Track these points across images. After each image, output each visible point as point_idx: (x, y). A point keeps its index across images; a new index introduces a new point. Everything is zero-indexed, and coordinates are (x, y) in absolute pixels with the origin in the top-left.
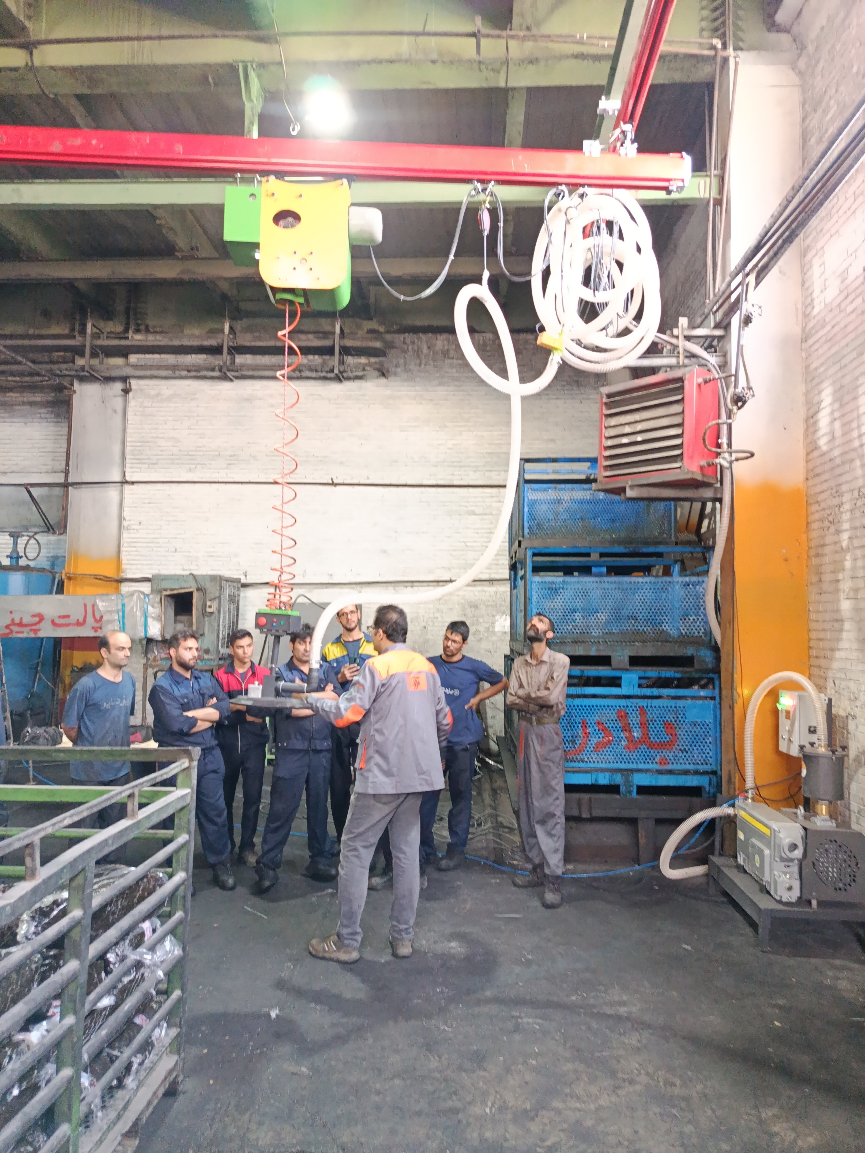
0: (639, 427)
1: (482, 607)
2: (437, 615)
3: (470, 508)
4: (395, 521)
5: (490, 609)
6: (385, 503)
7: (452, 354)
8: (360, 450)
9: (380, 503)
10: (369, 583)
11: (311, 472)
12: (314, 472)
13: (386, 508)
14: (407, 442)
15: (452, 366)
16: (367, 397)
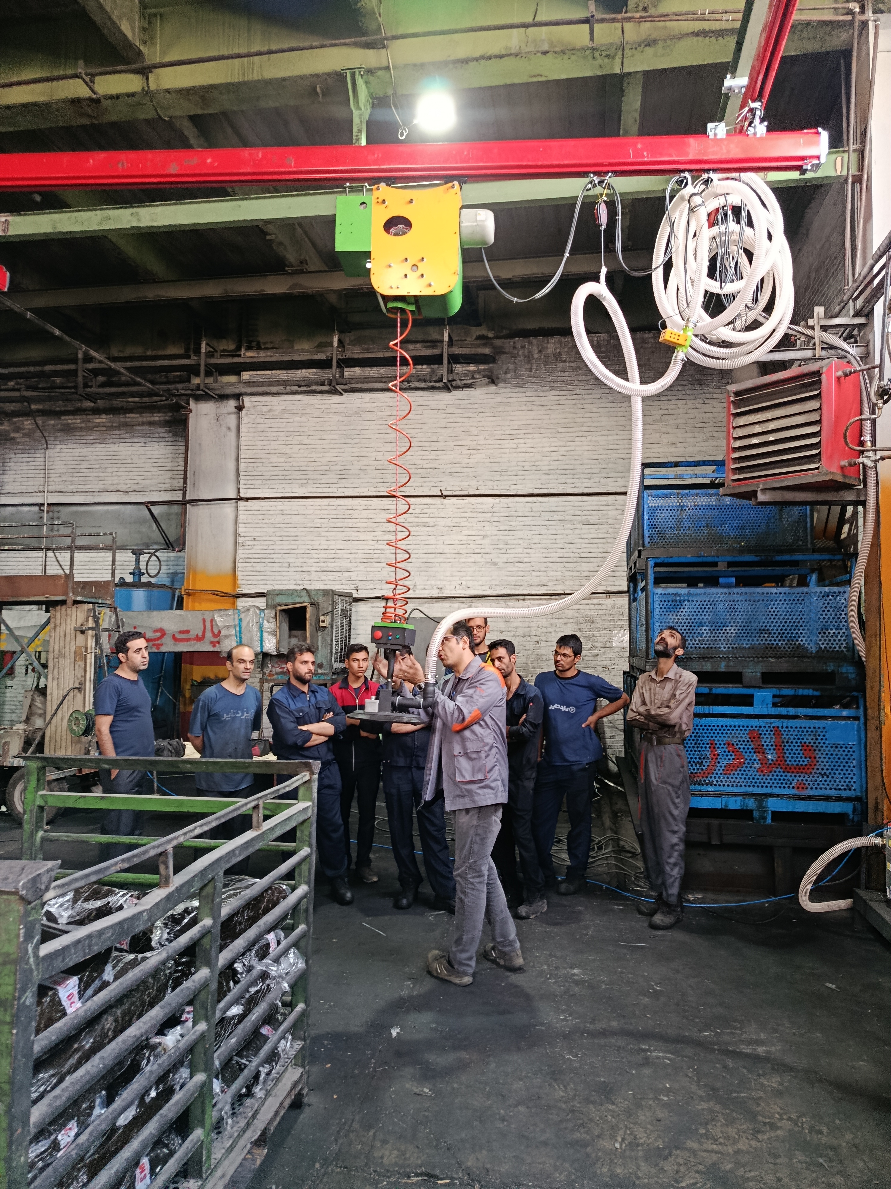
0: (771, 426)
1: (598, 621)
2: (550, 630)
3: (584, 518)
4: (506, 533)
5: (607, 623)
6: (495, 514)
7: (564, 356)
8: (468, 461)
9: (490, 515)
10: (479, 597)
11: (420, 484)
12: (423, 484)
13: (496, 519)
14: (518, 450)
15: (564, 370)
16: (476, 406)
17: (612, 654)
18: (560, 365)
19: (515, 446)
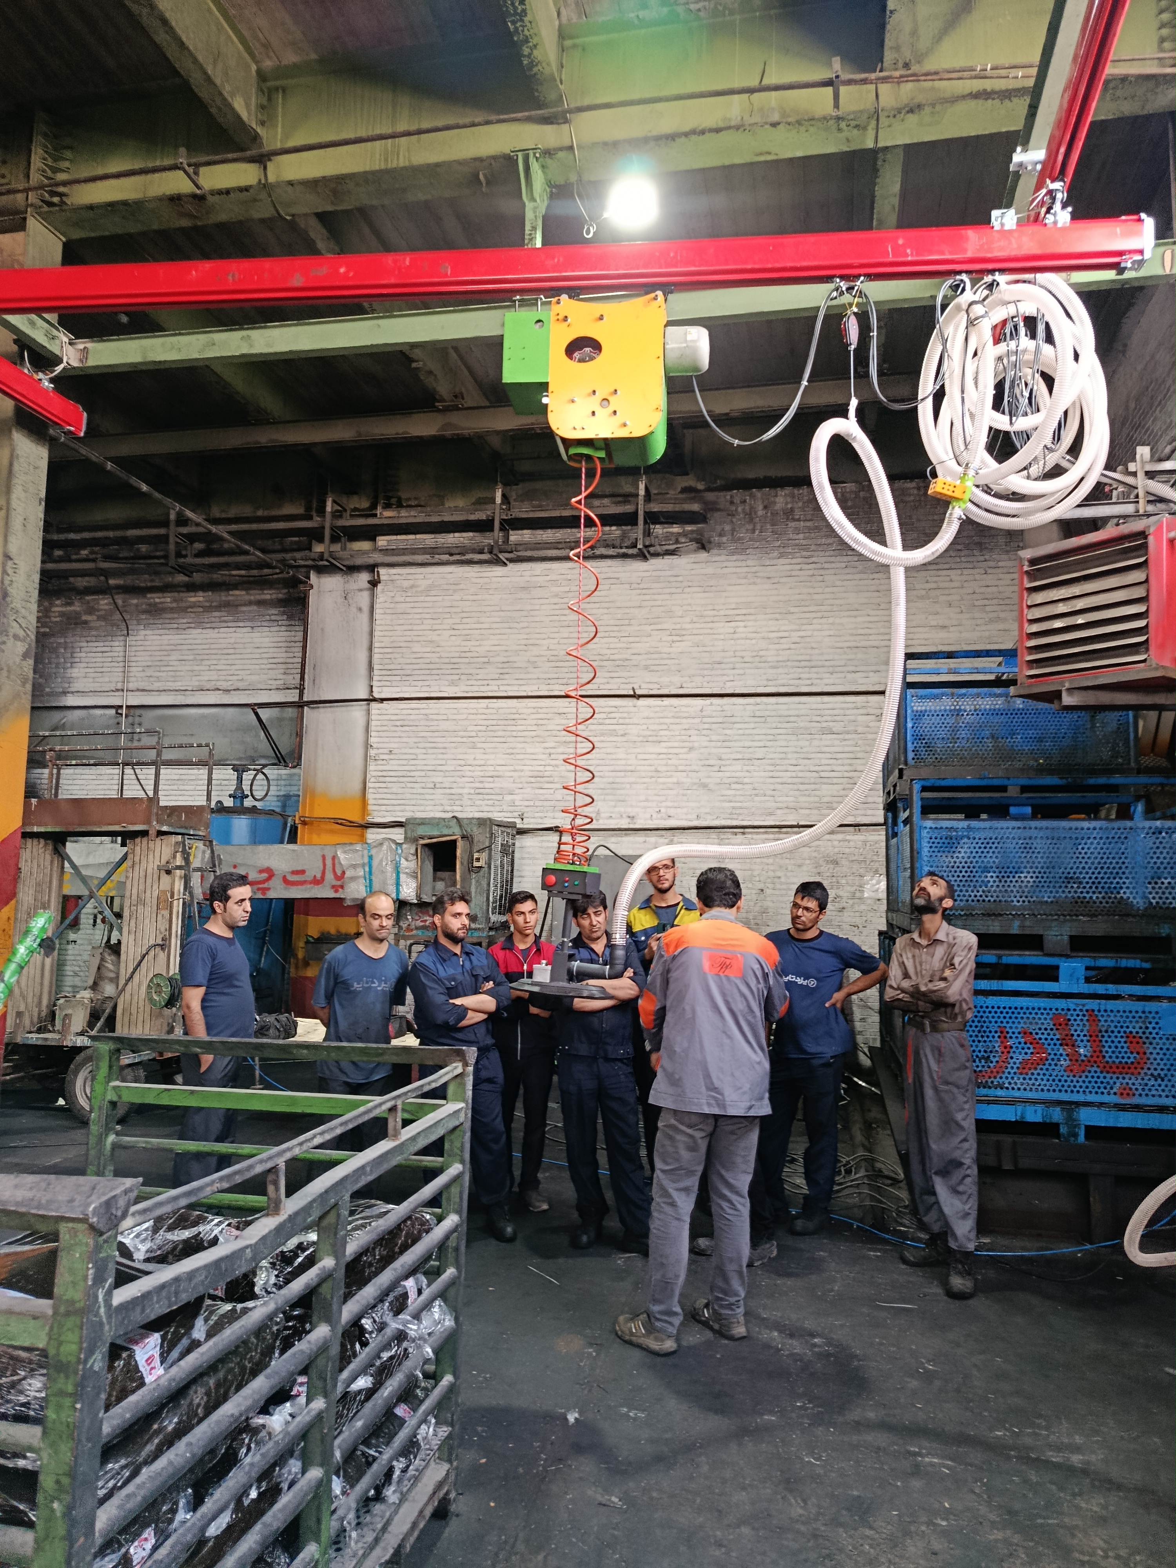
0: (1080, 604)
1: (844, 862)
2: (778, 874)
3: (824, 725)
4: (719, 744)
5: (856, 866)
6: (705, 720)
7: (797, 514)
8: (671, 650)
9: (698, 720)
10: (684, 829)
11: (605, 680)
12: (610, 680)
13: (706, 726)
14: (735, 636)
15: (797, 531)
16: (680, 579)
17: (863, 907)
18: (792, 524)
19: (732, 631)
